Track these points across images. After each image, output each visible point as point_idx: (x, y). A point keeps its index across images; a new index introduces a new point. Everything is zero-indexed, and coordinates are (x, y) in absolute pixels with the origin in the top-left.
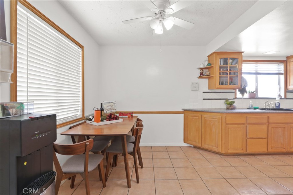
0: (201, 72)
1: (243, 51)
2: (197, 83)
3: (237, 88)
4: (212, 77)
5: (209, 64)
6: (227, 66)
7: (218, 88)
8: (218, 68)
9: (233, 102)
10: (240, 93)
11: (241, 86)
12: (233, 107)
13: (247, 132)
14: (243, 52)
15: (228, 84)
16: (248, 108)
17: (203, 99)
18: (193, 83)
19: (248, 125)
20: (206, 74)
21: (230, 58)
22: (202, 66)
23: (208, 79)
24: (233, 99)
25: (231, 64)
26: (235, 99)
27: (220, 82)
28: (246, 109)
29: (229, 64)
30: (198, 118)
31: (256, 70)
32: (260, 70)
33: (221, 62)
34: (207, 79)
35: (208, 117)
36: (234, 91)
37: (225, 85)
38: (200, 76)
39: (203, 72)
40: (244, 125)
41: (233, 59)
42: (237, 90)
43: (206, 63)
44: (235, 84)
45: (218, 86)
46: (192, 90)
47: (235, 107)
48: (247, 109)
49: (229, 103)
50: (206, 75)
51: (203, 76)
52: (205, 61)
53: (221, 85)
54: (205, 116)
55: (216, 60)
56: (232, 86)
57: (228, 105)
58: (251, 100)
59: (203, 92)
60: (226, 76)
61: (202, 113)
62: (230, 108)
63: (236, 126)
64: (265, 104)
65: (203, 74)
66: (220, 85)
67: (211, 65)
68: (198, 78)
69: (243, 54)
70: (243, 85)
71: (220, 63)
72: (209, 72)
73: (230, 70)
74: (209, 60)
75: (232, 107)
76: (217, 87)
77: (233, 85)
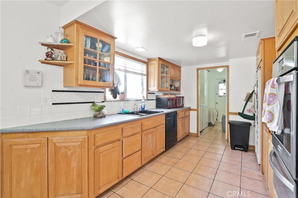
0: (48, 52)
1: (115, 36)
2: (38, 73)
3: (107, 87)
4: (71, 64)
5: (65, 40)
6: (96, 51)
7: (81, 85)
8: (81, 50)
9: (102, 107)
10: (111, 94)
11: (114, 84)
12: (103, 114)
13: (123, 150)
14: (116, 38)
15: (98, 80)
16: (119, 112)
17: (53, 104)
18: (27, 72)
19: (124, 140)
20: (59, 57)
21: (101, 41)
22: (50, 41)
23: (64, 69)
24: (102, 102)
25: (100, 49)
26: (104, 102)
27: (84, 76)
28: (116, 114)
29: (98, 49)
30: (38, 145)
31: (125, 67)
32: (129, 68)
33: (86, 42)
34: (62, 67)
35: (61, 141)
36: (103, 90)
37: (92, 80)
38: (46, 60)
39: (52, 53)
40: (119, 141)
41: (104, 44)
42: (107, 90)
43: (60, 38)
44: (104, 81)
45: (81, 81)
46: (26, 86)
47: (105, 114)
48: (118, 114)
49: (97, 108)
50: (58, 59)
51: (53, 60)
52: (57, 33)
53: (86, 80)
54: (56, 139)
55: (79, 35)
56: (101, 84)
57: (97, 111)
58: (122, 103)
59: (53, 91)
60: (93, 66)
61: (49, 135)
62: (99, 116)
63: (110, 146)
64: (134, 107)
65: (54, 56)
66: (84, 79)
67: (68, 43)
68: (42, 62)
69: (116, 40)
70: (116, 83)
71: (86, 44)
72: (64, 55)
73: (100, 59)
74: (65, 34)
75: (101, 115)
76: (79, 83)
77: (102, 81)
